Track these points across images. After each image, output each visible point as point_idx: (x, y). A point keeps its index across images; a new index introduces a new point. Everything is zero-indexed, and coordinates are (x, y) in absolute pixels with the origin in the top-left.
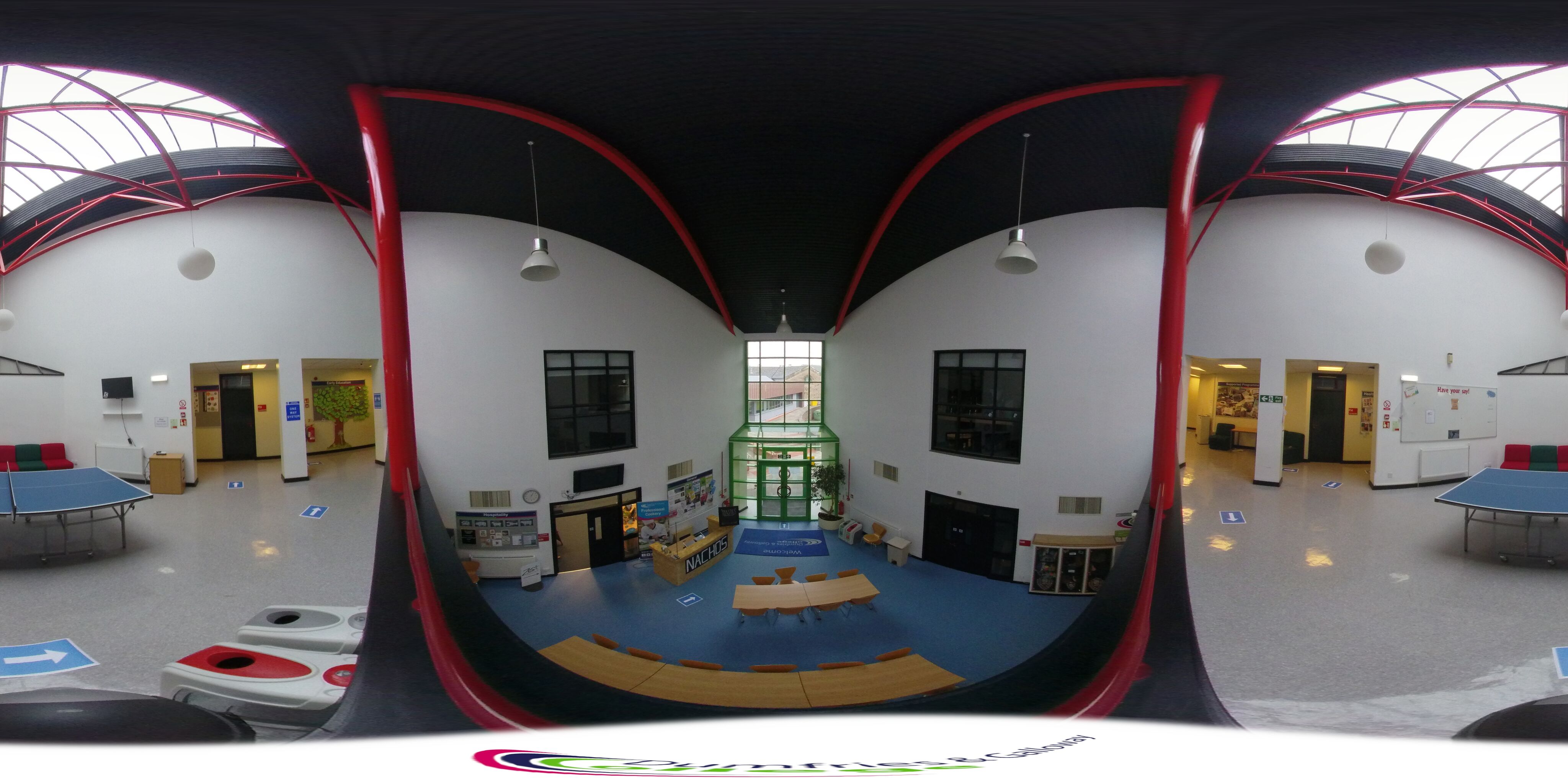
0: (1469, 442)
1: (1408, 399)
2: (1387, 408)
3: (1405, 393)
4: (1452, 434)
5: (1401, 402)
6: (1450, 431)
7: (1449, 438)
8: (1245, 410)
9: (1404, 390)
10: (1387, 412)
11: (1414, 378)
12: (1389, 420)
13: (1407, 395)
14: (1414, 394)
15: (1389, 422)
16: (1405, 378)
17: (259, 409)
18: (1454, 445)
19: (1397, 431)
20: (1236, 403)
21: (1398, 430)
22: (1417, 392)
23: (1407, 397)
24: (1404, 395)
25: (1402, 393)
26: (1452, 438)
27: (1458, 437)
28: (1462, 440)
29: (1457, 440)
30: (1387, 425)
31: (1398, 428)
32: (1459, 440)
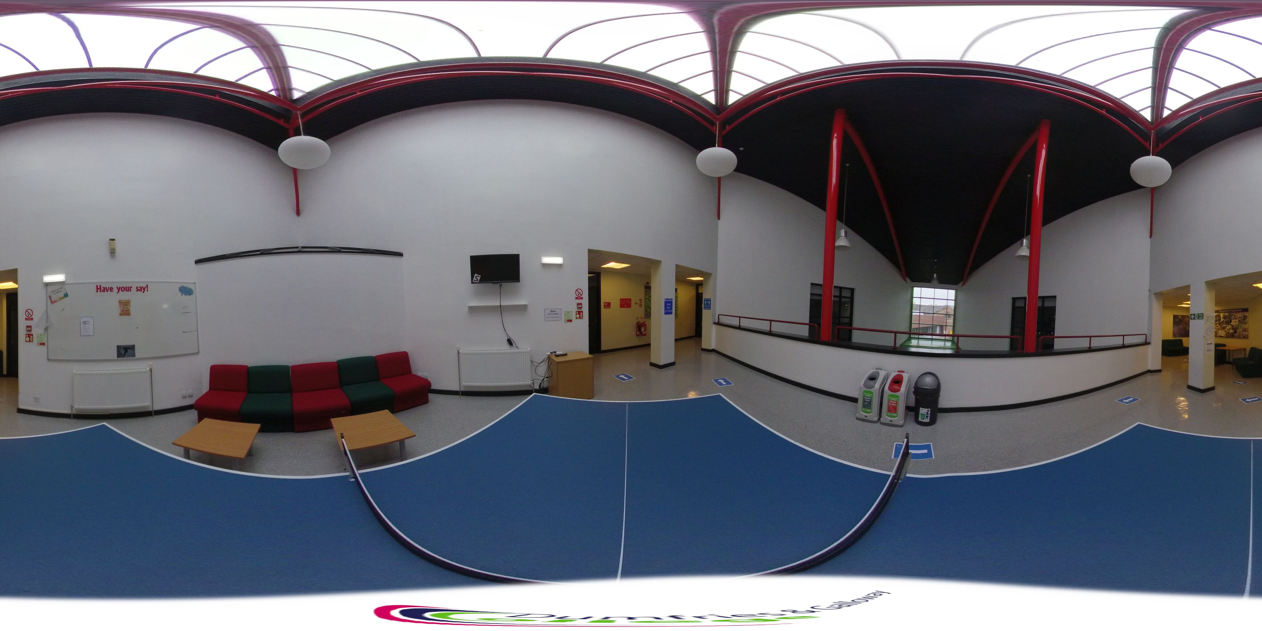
0: (150, 362)
1: (54, 305)
2: (29, 318)
3: (50, 297)
4: (123, 352)
5: (45, 309)
6: (119, 347)
7: (118, 356)
8: (1233, 331)
9: (49, 294)
10: (29, 323)
11: (60, 278)
12: (32, 333)
13: (53, 300)
14: (61, 299)
15: (32, 335)
16: (48, 279)
17: (605, 306)
18: (127, 366)
19: (42, 347)
20: (1227, 327)
21: (43, 344)
22: (66, 295)
23: (52, 302)
24: (49, 300)
25: (47, 297)
26: (124, 356)
27: (134, 356)
28: (138, 359)
29: (131, 360)
30: (30, 338)
31: (44, 342)
32: (134, 360)
